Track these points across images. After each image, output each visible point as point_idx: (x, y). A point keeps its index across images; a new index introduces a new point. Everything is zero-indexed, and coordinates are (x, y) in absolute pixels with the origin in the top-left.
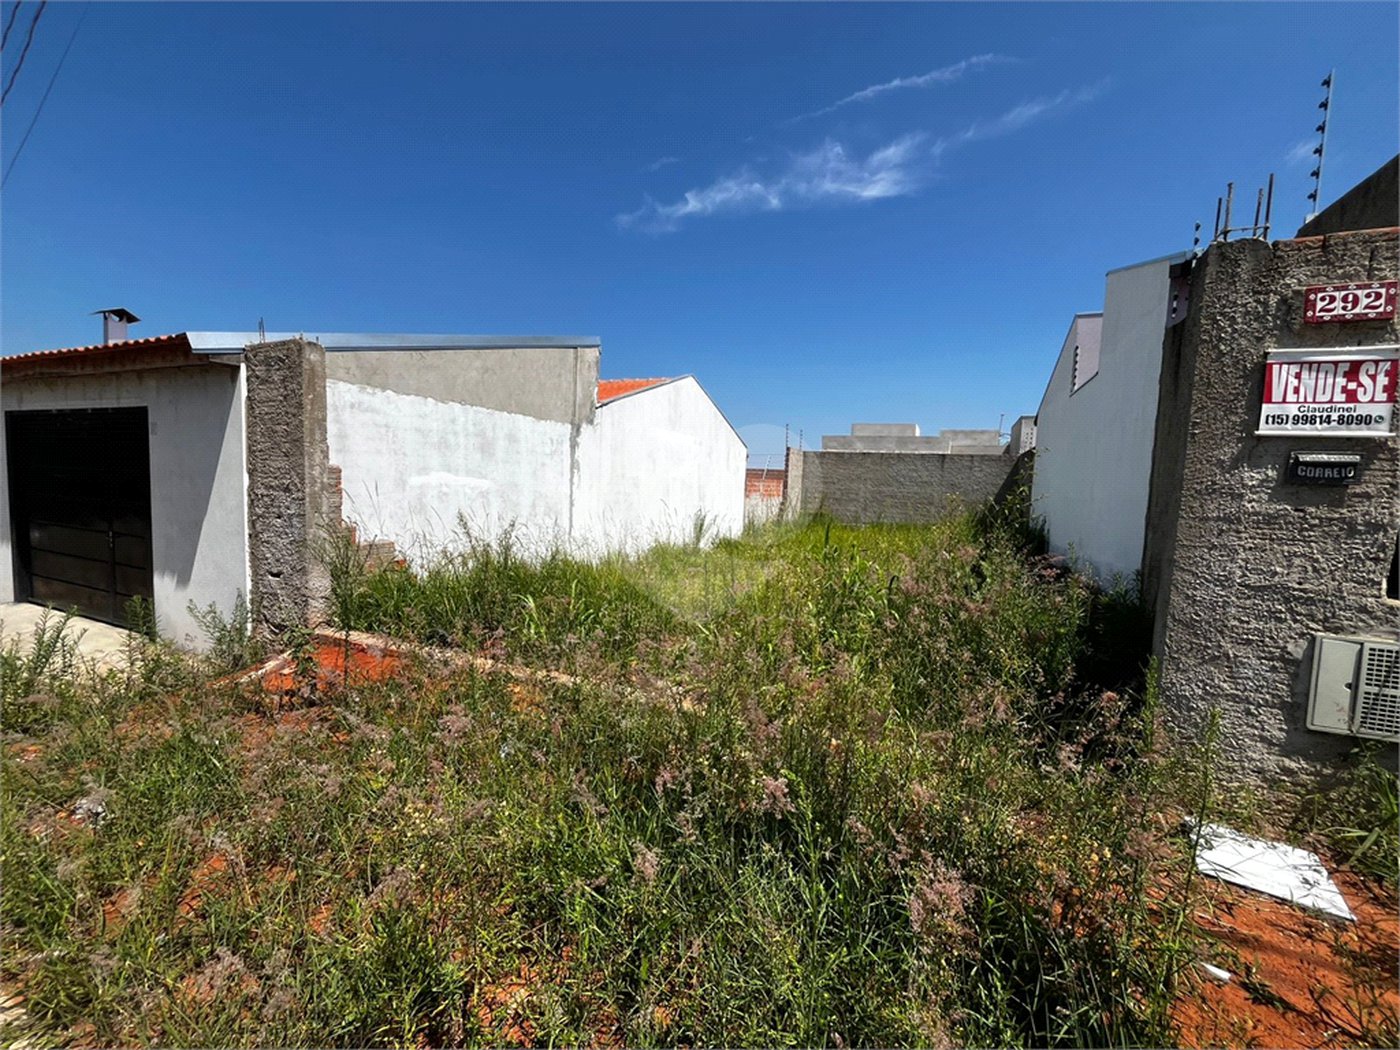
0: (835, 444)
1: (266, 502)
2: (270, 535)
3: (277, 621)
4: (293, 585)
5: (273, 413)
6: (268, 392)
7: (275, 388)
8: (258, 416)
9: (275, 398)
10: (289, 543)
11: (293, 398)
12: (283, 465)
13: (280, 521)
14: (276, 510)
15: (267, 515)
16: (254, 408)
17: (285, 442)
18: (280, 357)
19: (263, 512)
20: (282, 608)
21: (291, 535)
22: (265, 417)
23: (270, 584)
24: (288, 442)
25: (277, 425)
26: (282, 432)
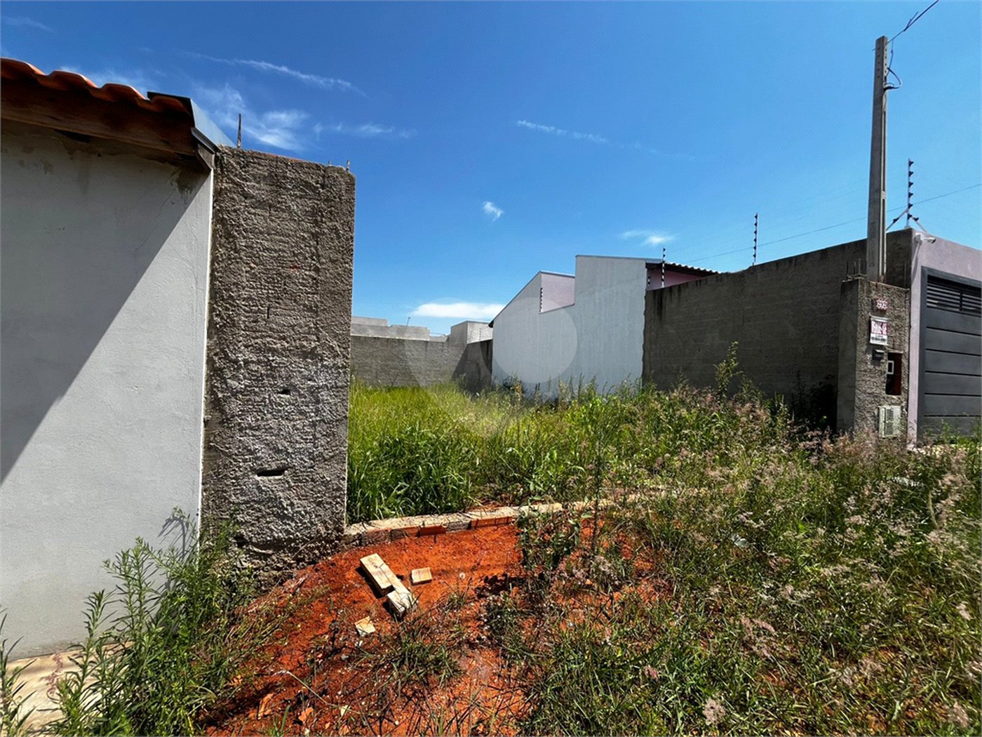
1: (256, 371)
2: (262, 418)
3: (274, 537)
4: (313, 480)
5: (284, 251)
6: (272, 221)
7: (291, 220)
8: (243, 250)
9: (290, 232)
10: (309, 425)
11: (332, 238)
12: (302, 321)
13: (288, 396)
14: (280, 382)
15: (257, 390)
16: (234, 237)
17: (309, 293)
18: (306, 182)
19: (246, 386)
20: (285, 517)
21: (313, 414)
22: (260, 253)
23: (259, 488)
24: (317, 294)
25: (291, 267)
26: (303, 279)
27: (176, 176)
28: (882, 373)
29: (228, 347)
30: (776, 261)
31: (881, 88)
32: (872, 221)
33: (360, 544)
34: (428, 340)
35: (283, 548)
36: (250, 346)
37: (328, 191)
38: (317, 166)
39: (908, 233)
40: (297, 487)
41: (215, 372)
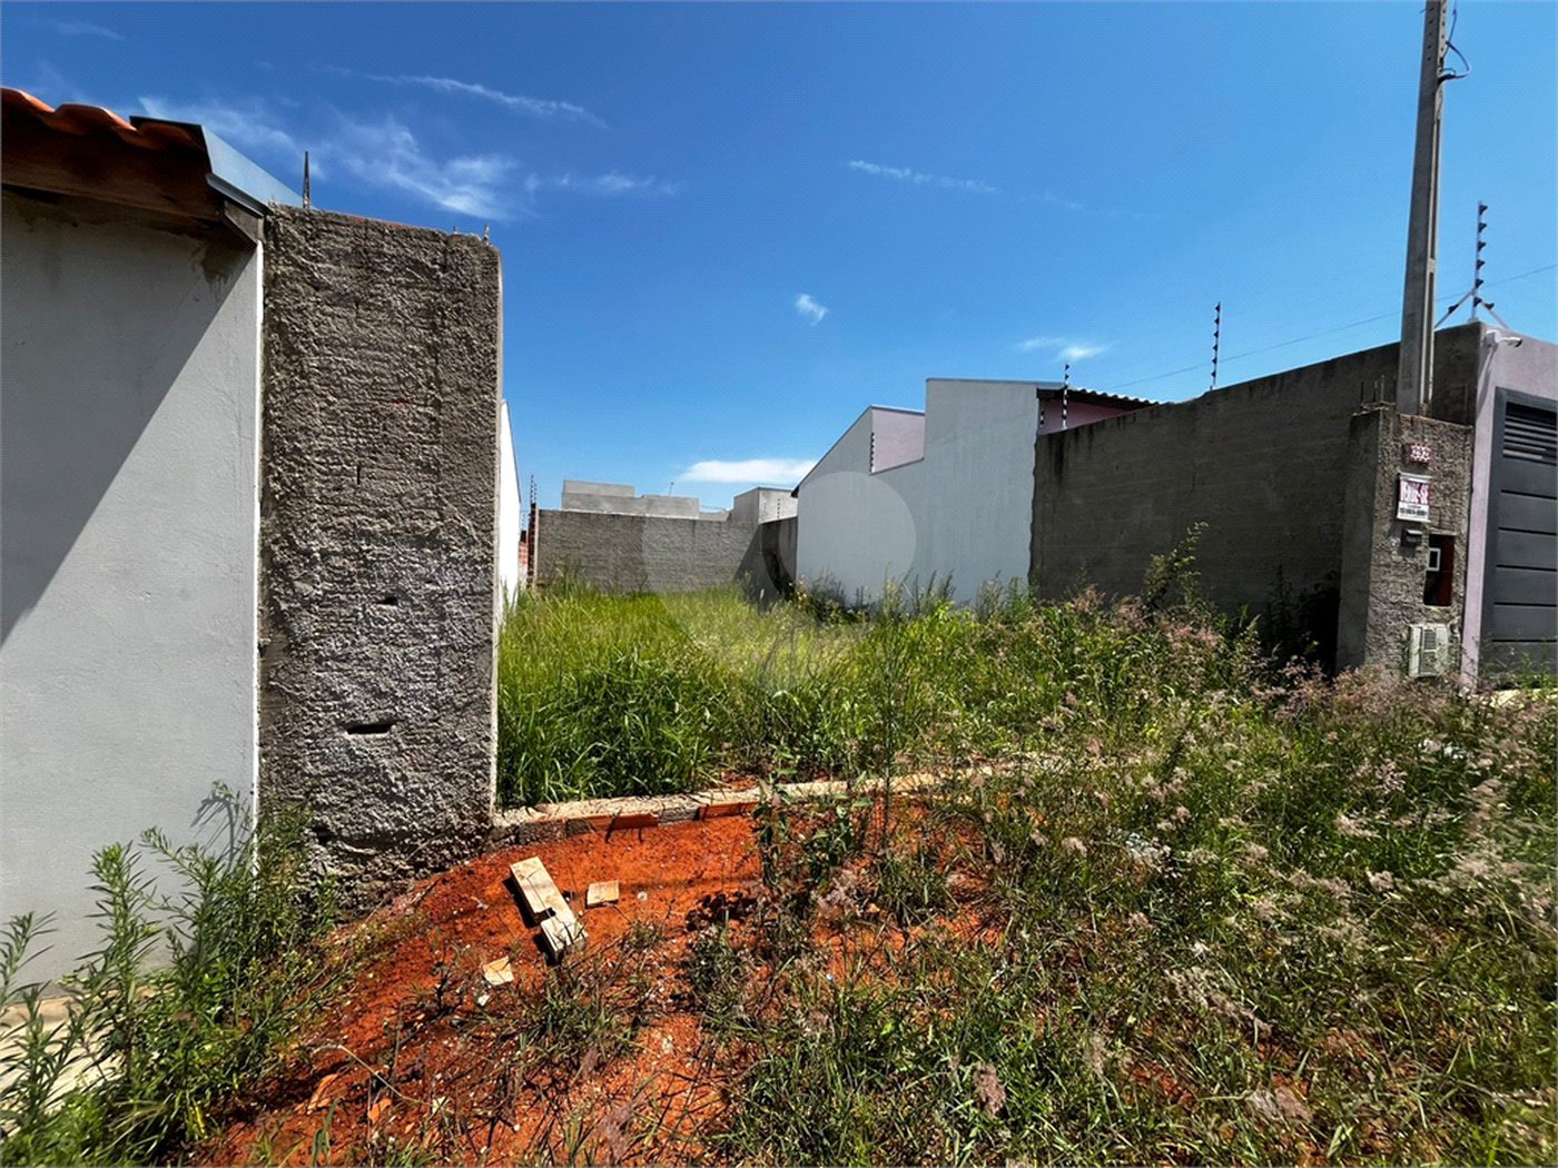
0: (578, 503)
1: (340, 568)
2: (353, 642)
3: (376, 828)
4: (437, 740)
5: (382, 375)
6: (361, 325)
7: (391, 323)
8: (315, 374)
9: (392, 344)
10: (430, 654)
11: (460, 353)
12: (414, 488)
13: (395, 608)
14: (380, 586)
15: (343, 597)
16: (299, 353)
17: (425, 442)
18: (416, 262)
19: (325, 592)
20: (394, 797)
21: (435, 637)
22: (343, 378)
23: (350, 752)
24: (437, 443)
25: (393, 401)
26: (415, 419)
27: (201, 255)
28: (1418, 569)
29: (294, 529)
30: (1249, 383)
31: (1433, 77)
32: (1409, 312)
33: (517, 841)
34: (697, 518)
35: (392, 845)
36: (330, 528)
37: (452, 276)
38: (433, 234)
39: (1474, 329)
40: (412, 750)
41: (274, 570)
